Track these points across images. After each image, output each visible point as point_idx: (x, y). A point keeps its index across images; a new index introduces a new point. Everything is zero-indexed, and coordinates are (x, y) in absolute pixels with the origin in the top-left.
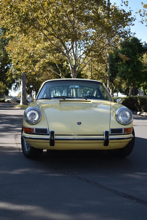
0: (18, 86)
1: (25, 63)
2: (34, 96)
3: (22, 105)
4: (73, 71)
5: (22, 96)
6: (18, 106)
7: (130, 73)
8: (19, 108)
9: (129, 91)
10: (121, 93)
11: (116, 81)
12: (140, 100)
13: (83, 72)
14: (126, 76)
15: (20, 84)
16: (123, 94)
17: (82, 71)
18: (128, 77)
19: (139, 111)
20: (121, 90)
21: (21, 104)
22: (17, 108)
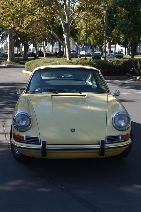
0: (4, 38)
1: (12, 17)
2: (22, 47)
3: (10, 62)
4: (66, 30)
5: (10, 51)
6: (5, 63)
7: (130, 26)
8: (6, 65)
9: (128, 43)
10: (119, 44)
11: (114, 33)
12: (140, 64)
13: (78, 27)
14: (126, 30)
15: (7, 35)
16: (121, 46)
17: (76, 26)
18: (127, 30)
19: (138, 76)
20: (120, 41)
21: (8, 60)
22: (4, 65)
